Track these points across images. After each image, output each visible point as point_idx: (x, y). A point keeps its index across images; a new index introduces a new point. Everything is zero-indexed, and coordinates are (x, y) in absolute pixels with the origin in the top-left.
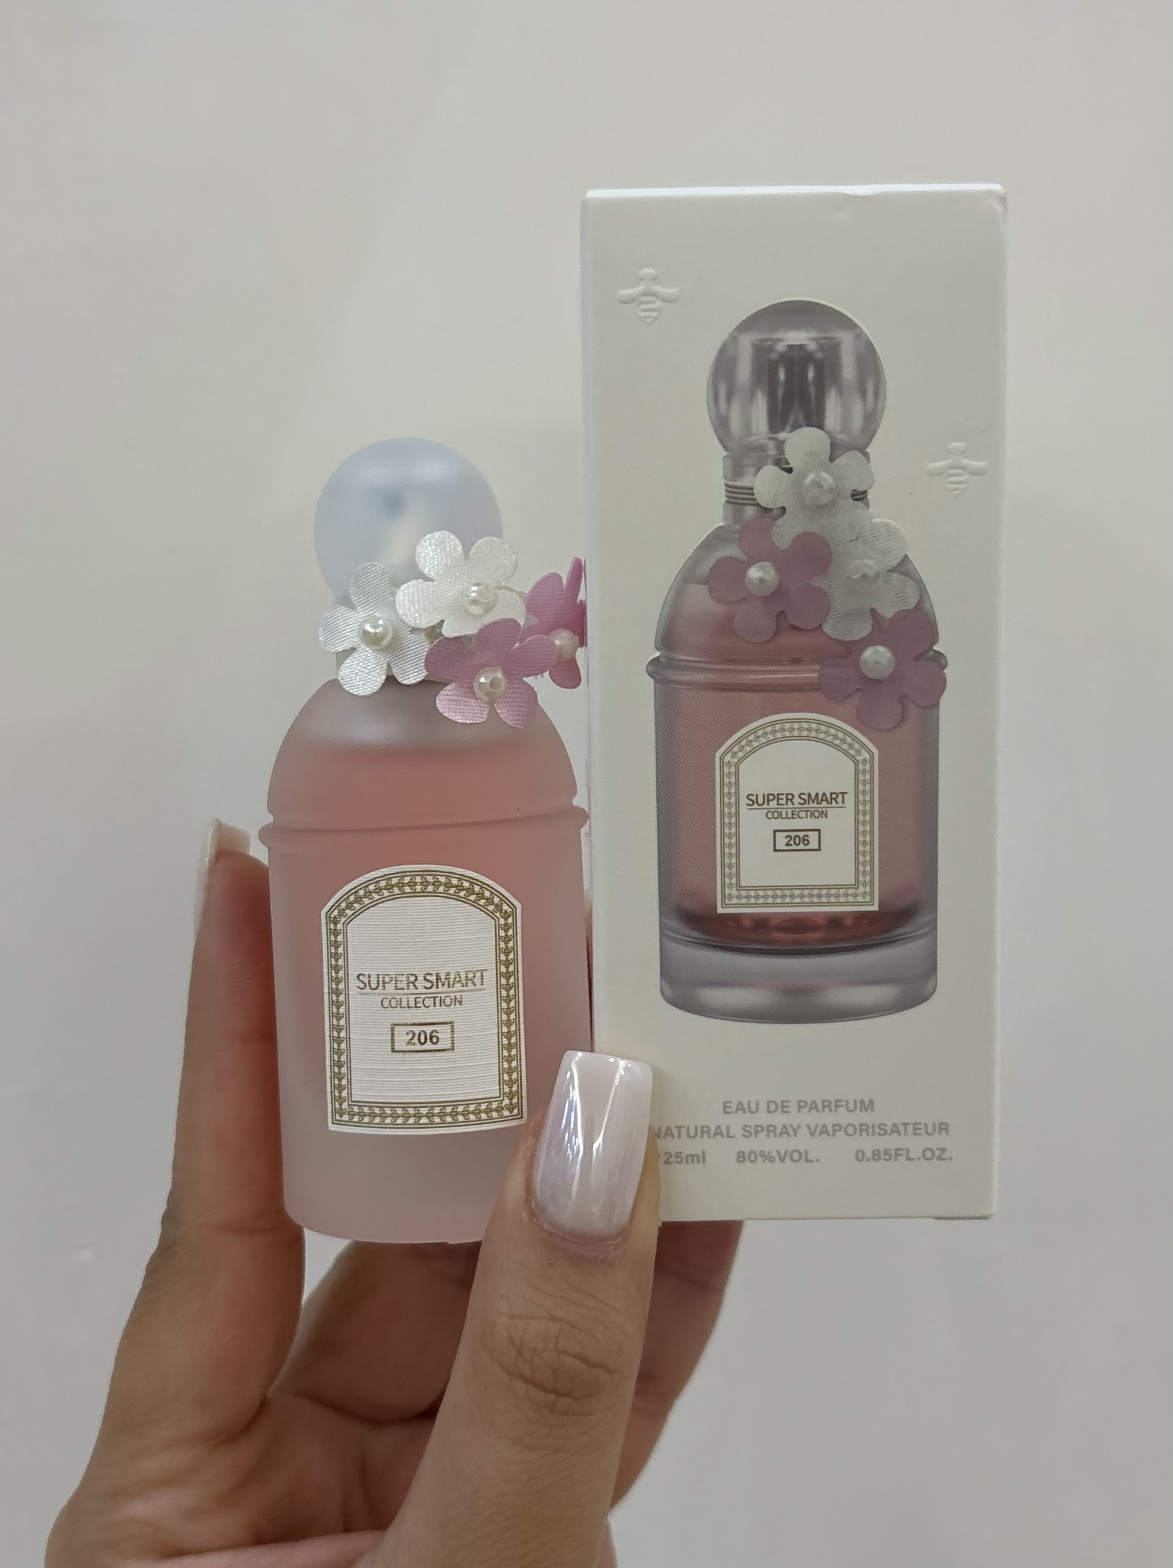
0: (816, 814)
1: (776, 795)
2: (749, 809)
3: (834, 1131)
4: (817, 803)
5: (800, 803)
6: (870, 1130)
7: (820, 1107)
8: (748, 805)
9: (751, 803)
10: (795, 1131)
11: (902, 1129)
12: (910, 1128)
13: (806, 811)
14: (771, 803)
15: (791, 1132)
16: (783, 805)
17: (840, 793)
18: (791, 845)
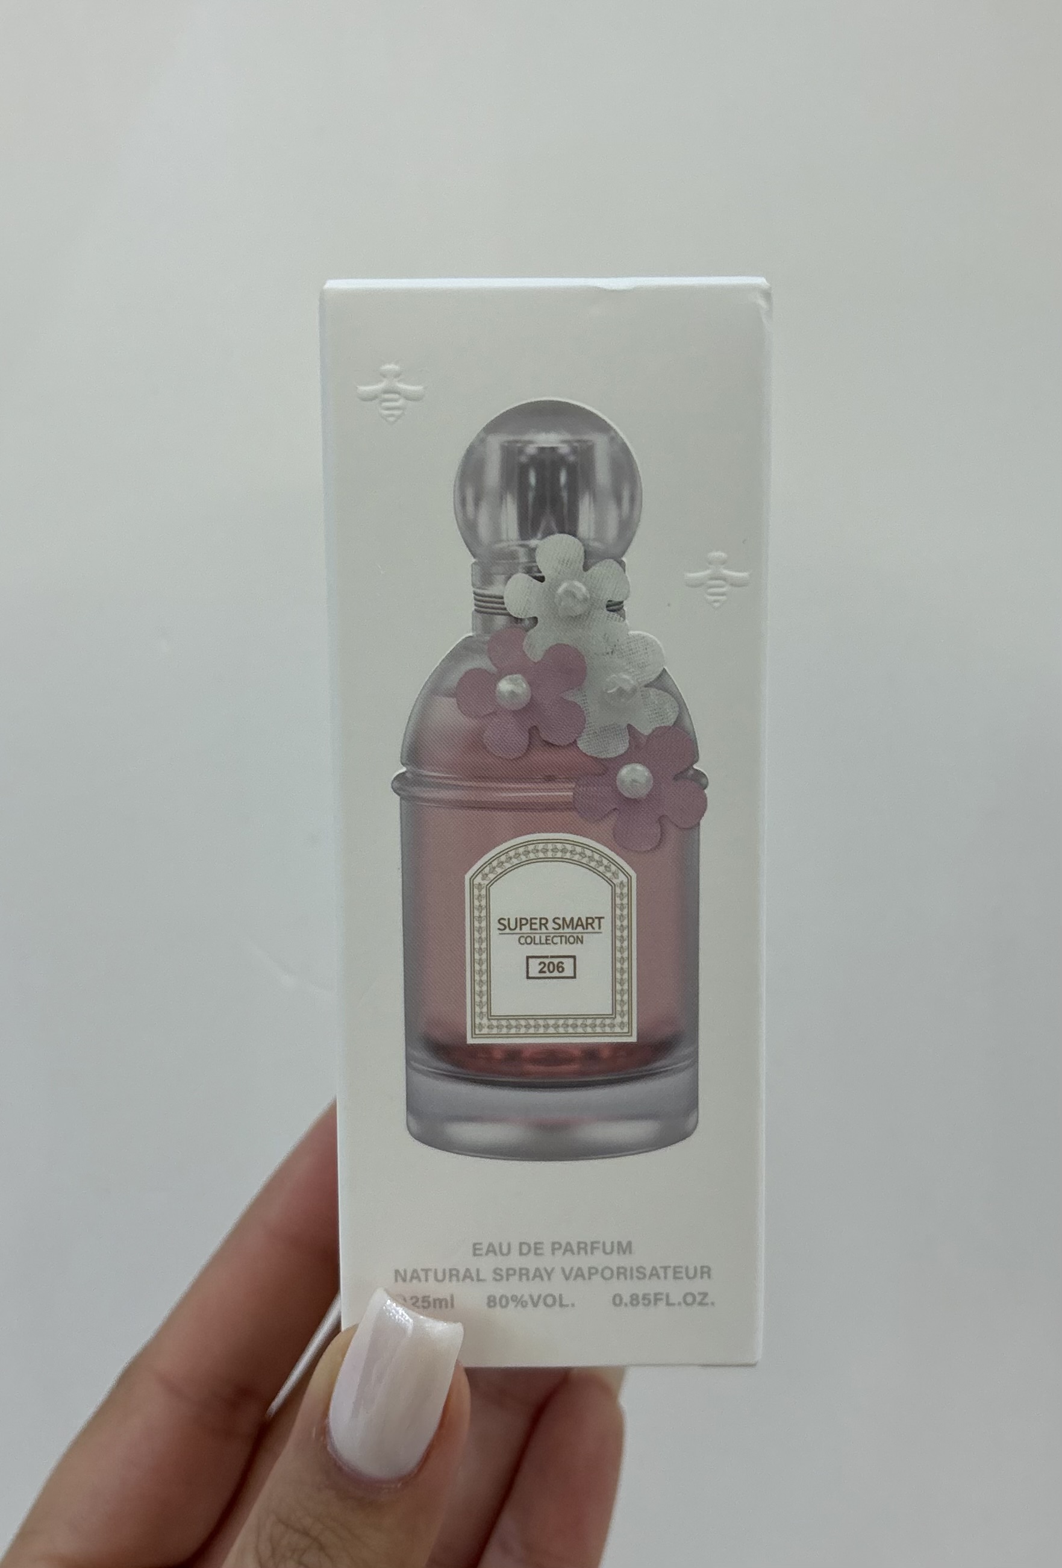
0: (572, 940)
1: (529, 919)
2: (500, 934)
3: (590, 1274)
4: (573, 929)
5: (554, 929)
6: (628, 1273)
7: (575, 1249)
8: (499, 929)
9: (502, 927)
10: (549, 1275)
11: (661, 1273)
12: (670, 1273)
13: (561, 937)
14: (523, 927)
15: (545, 1277)
16: (535, 929)
17: (596, 918)
18: (545, 972)
